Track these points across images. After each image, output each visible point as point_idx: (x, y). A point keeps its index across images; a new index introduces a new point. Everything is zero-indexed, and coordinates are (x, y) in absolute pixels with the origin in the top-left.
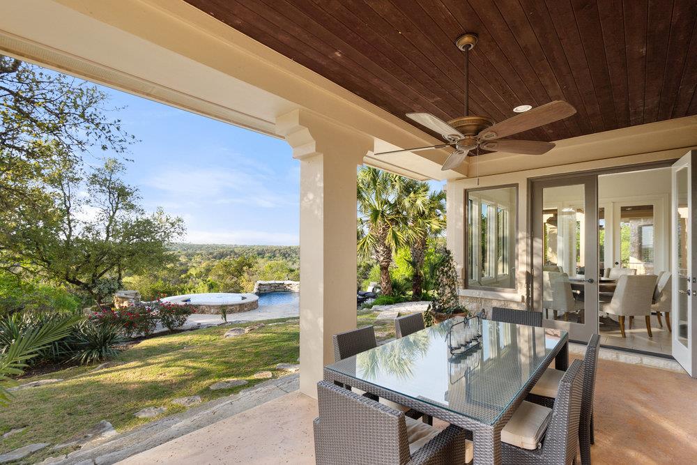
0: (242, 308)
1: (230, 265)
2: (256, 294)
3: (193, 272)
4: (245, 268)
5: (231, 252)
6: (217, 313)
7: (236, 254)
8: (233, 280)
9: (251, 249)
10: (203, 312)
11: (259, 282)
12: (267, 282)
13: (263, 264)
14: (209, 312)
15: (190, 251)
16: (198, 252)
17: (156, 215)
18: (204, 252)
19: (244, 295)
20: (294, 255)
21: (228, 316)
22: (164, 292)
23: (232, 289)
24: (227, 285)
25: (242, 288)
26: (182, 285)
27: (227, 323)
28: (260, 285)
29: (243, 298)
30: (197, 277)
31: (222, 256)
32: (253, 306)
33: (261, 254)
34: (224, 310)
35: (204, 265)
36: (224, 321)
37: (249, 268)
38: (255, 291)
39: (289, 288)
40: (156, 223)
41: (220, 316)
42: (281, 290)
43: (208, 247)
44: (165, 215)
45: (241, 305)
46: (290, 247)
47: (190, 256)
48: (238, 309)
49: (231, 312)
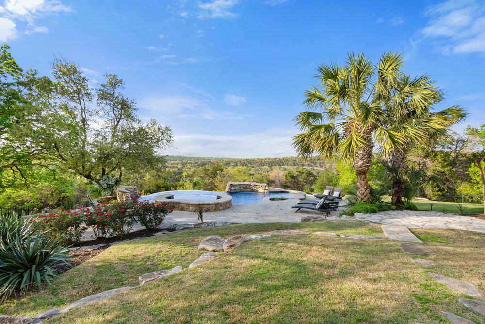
0: (218, 207)
1: (208, 170)
2: (228, 192)
3: (185, 174)
4: (218, 172)
5: (209, 162)
6: (195, 211)
7: (212, 163)
8: (210, 180)
9: (222, 160)
10: (182, 209)
11: (230, 183)
12: (237, 183)
13: (231, 170)
14: (188, 210)
15: (184, 161)
16: (189, 162)
17: (150, 125)
18: (192, 162)
19: (218, 193)
20: (249, 165)
21: (204, 214)
22: (163, 187)
23: (209, 187)
24: (205, 184)
25: (216, 187)
26: (176, 183)
27: (203, 223)
28: (231, 185)
29: (219, 198)
30: (186, 178)
31: (203, 164)
32: (227, 206)
33: (228, 163)
34: (201, 209)
35: (192, 170)
36: (200, 221)
37: (222, 172)
38: (227, 190)
39: (255, 188)
40: (150, 131)
41: (197, 215)
42: (247, 190)
43: (195, 159)
44: (157, 125)
45: (216, 204)
46: (247, 160)
47: (184, 164)
48: (214, 208)
49: (207, 210)
